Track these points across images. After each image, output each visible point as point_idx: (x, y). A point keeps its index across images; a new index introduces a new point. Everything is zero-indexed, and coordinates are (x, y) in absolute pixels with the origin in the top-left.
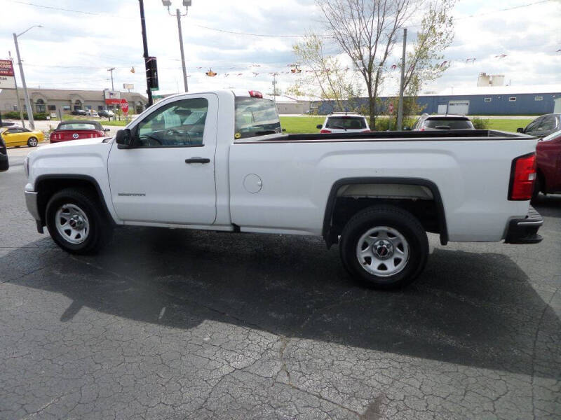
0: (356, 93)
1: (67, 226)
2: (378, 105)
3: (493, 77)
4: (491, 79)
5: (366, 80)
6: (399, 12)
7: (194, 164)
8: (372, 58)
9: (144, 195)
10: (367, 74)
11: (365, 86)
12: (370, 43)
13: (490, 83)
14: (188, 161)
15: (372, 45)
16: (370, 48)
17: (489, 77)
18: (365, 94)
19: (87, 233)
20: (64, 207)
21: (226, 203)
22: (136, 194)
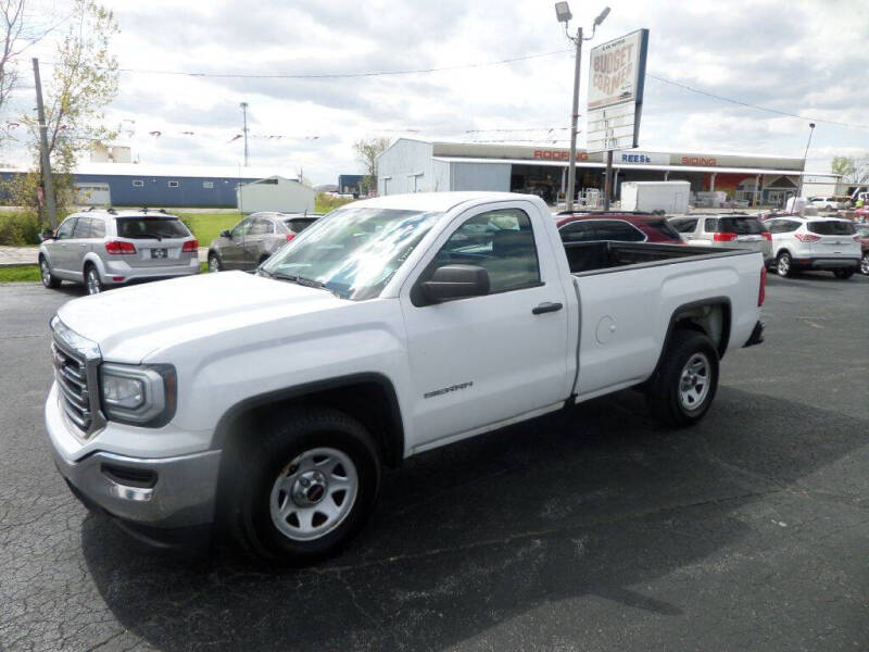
1: (286, 509)
3: (114, 148)
4: (110, 150)
6: (11, 26)
7: (542, 316)
9: (471, 384)
13: (111, 156)
14: (537, 311)
17: (106, 147)
19: (350, 499)
20: (296, 461)
21: (575, 366)
22: (457, 387)
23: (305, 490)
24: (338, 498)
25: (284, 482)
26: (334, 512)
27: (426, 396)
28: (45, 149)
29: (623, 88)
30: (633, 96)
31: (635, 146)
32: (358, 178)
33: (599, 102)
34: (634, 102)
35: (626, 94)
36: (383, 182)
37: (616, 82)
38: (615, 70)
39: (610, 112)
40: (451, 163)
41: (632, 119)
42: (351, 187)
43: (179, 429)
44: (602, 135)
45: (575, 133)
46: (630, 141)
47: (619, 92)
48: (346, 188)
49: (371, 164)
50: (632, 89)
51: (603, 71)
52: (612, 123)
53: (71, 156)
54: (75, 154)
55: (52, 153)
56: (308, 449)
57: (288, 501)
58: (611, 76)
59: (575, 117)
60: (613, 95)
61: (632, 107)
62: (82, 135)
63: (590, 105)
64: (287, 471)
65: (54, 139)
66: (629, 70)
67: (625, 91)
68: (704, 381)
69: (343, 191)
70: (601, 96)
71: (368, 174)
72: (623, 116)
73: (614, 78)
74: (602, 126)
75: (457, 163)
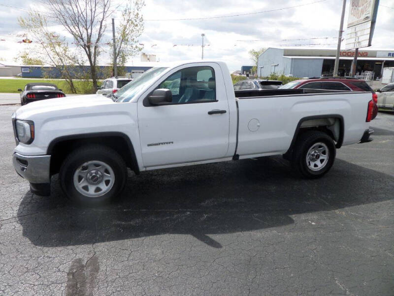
0: (80, 62)
1: (83, 183)
2: (98, 72)
3: (150, 55)
5: (87, 52)
6: (105, 6)
7: (214, 115)
8: (89, 37)
9: (172, 143)
10: (87, 49)
11: (86, 57)
12: (86, 25)
13: (148, 59)
14: (210, 113)
15: (88, 27)
16: (87, 30)
17: (147, 55)
18: (88, 64)
19: (111, 184)
20: (85, 164)
21: (235, 141)
22: (164, 143)
23: (90, 177)
24: (107, 182)
25: (80, 172)
26: (104, 188)
27: (149, 145)
28: (116, 55)
29: (366, 15)
30: (370, 18)
31: (370, 45)
32: (251, 67)
33: (353, 23)
34: (370, 22)
35: (367, 18)
36: (260, 69)
37: (362, 12)
38: (363, 5)
39: (358, 28)
40: (292, 59)
41: (369, 31)
42: (247, 71)
43: (35, 146)
44: (353, 40)
45: (340, 41)
46: (367, 43)
47: (363, 17)
48: (245, 72)
49: (257, 61)
50: (370, 15)
51: (356, 7)
52: (359, 34)
53: (125, 58)
54: (126, 58)
55: (118, 58)
56: (90, 160)
57: (84, 180)
58: (360, 9)
59: (341, 32)
60: (361, 18)
61: (369, 24)
62: (129, 50)
63: (349, 25)
64: (81, 168)
65: (119, 51)
66: (370, 5)
67: (367, 16)
68: (325, 157)
69: (243, 73)
70: (355, 20)
71: (255, 65)
72: (365, 30)
73: (362, 9)
74: (353, 35)
75: (295, 59)
